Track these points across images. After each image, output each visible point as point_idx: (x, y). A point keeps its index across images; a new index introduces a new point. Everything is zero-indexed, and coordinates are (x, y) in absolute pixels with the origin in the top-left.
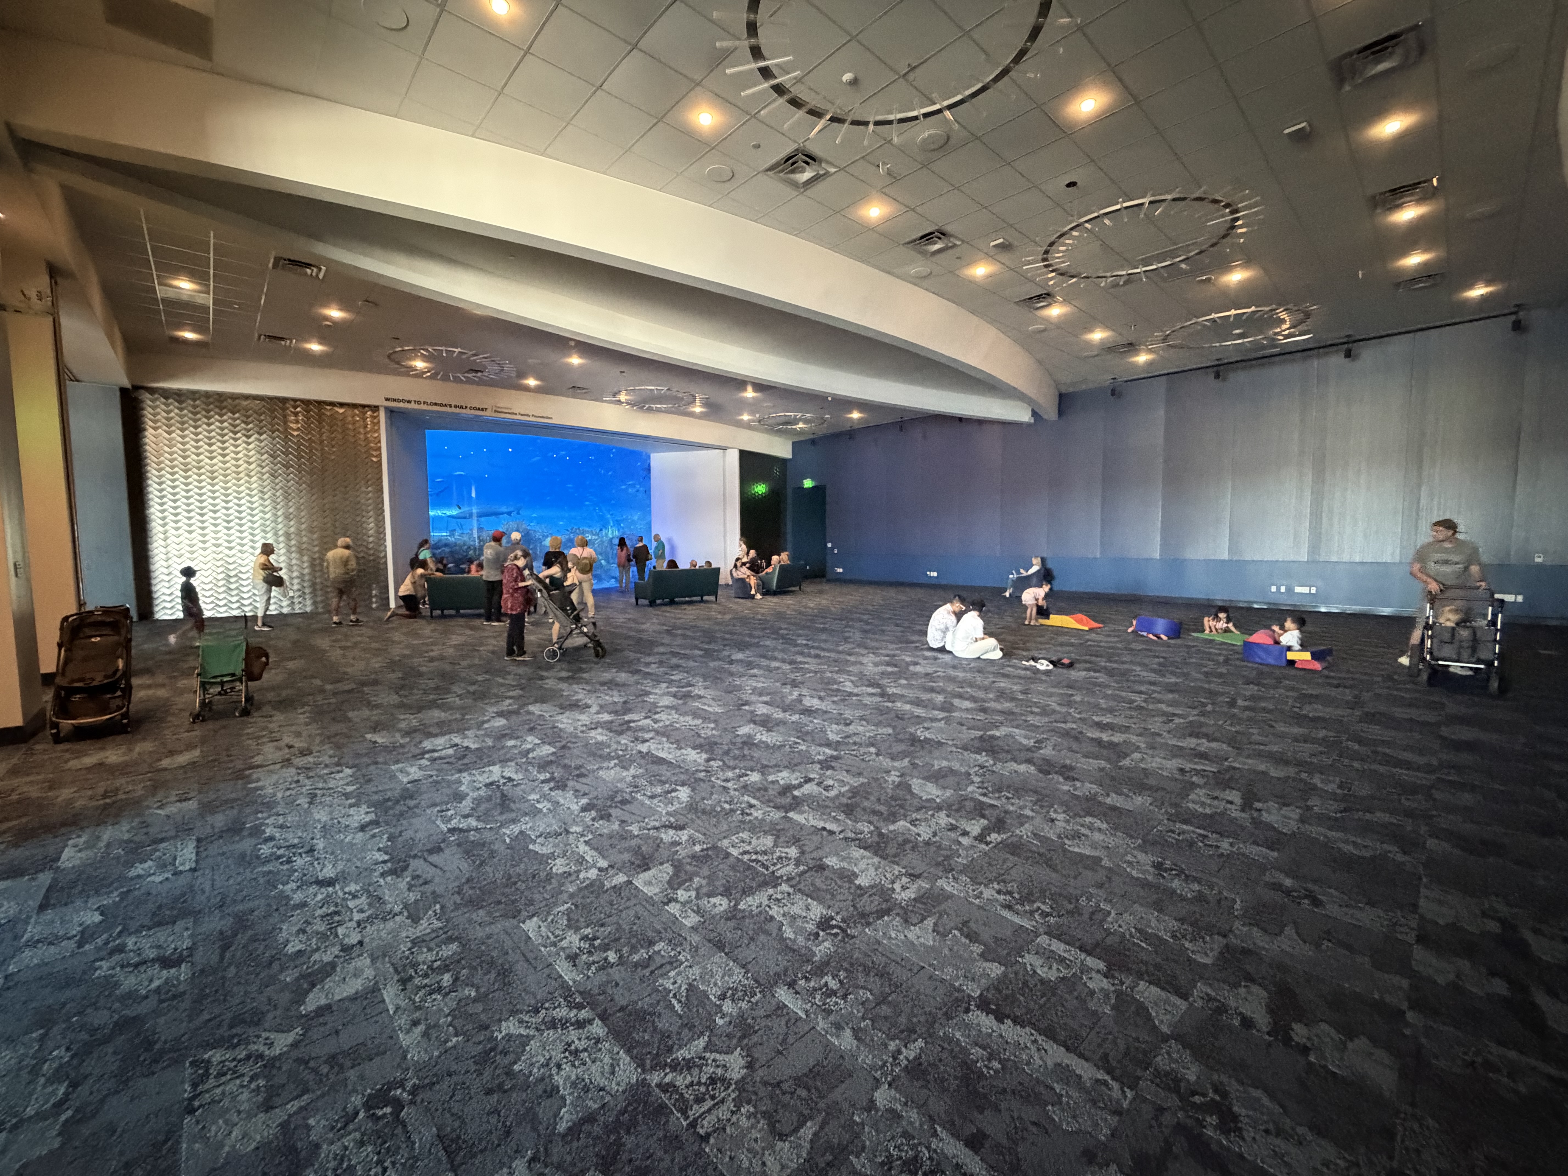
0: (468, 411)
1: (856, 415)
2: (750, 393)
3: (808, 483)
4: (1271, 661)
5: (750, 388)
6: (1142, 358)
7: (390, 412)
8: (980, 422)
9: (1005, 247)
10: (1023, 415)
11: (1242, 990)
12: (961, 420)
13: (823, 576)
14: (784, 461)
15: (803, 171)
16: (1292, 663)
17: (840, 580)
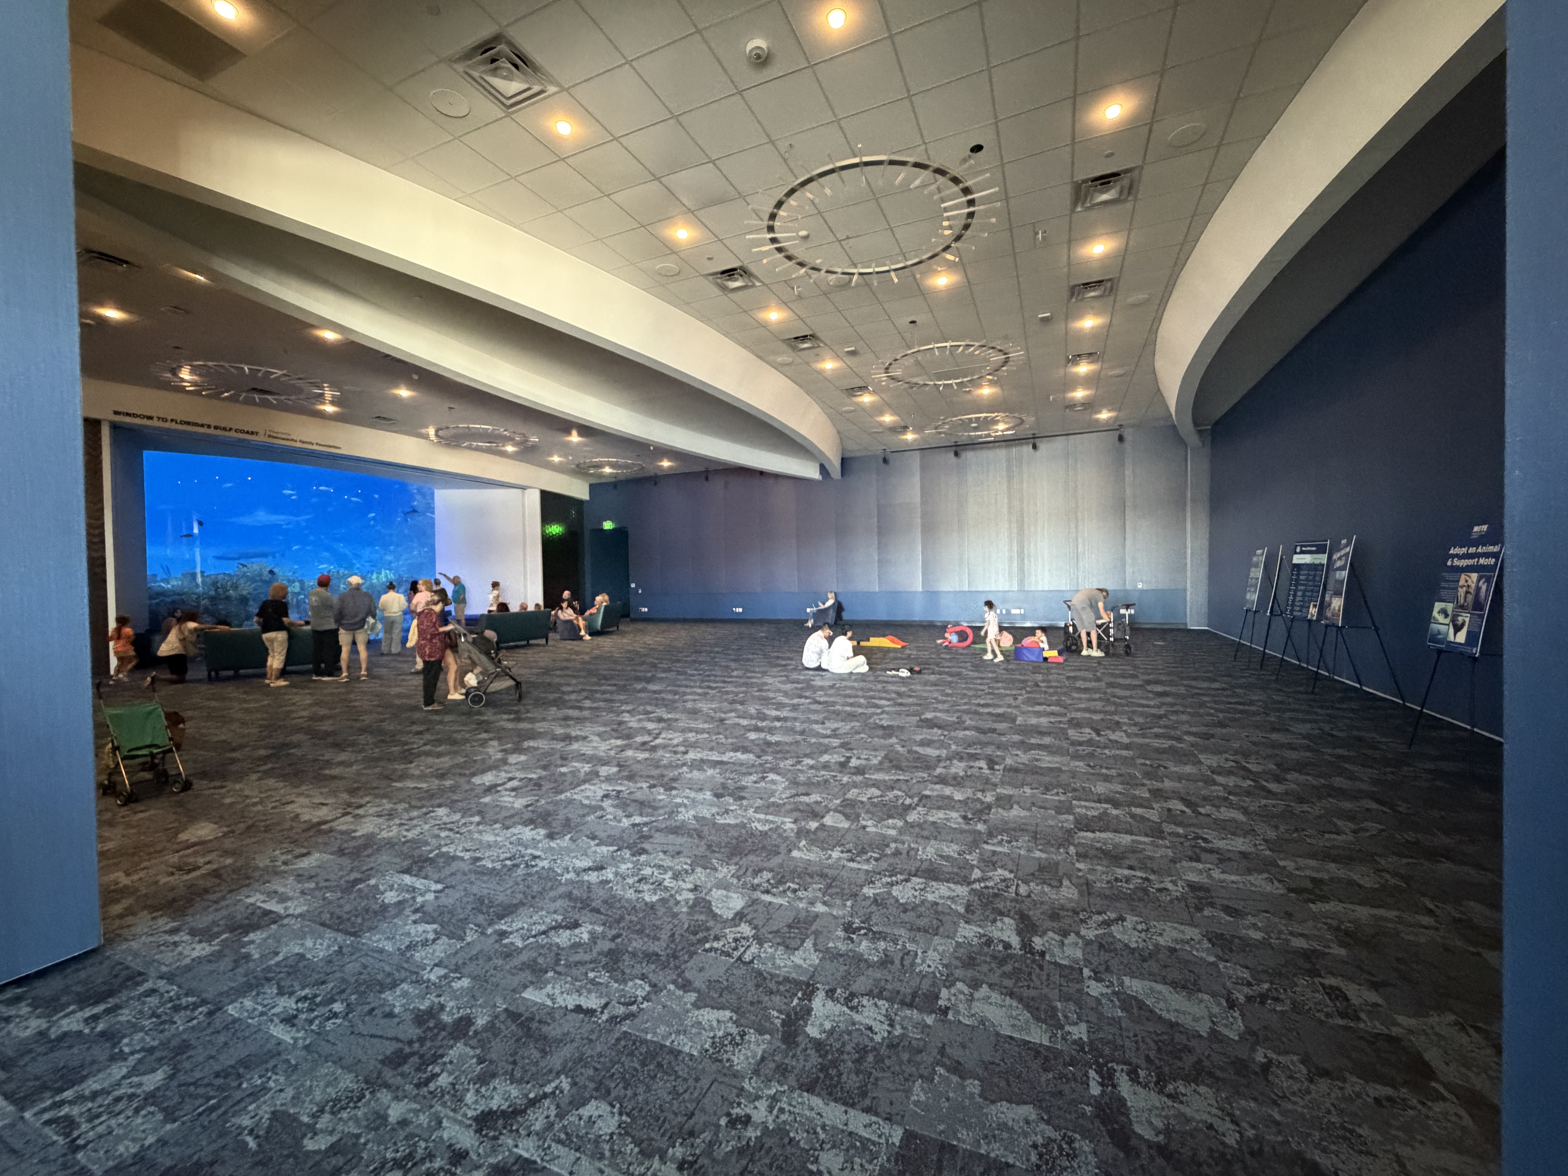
0: (233, 434)
1: (666, 464)
2: (575, 438)
3: (608, 525)
4: (1034, 659)
5: (574, 433)
6: (910, 436)
7: (115, 427)
8: (777, 477)
9: (853, 353)
10: (811, 472)
11: (999, 924)
12: (762, 473)
13: (628, 616)
14: (580, 502)
15: (736, 280)
16: (1046, 659)
17: (646, 619)
